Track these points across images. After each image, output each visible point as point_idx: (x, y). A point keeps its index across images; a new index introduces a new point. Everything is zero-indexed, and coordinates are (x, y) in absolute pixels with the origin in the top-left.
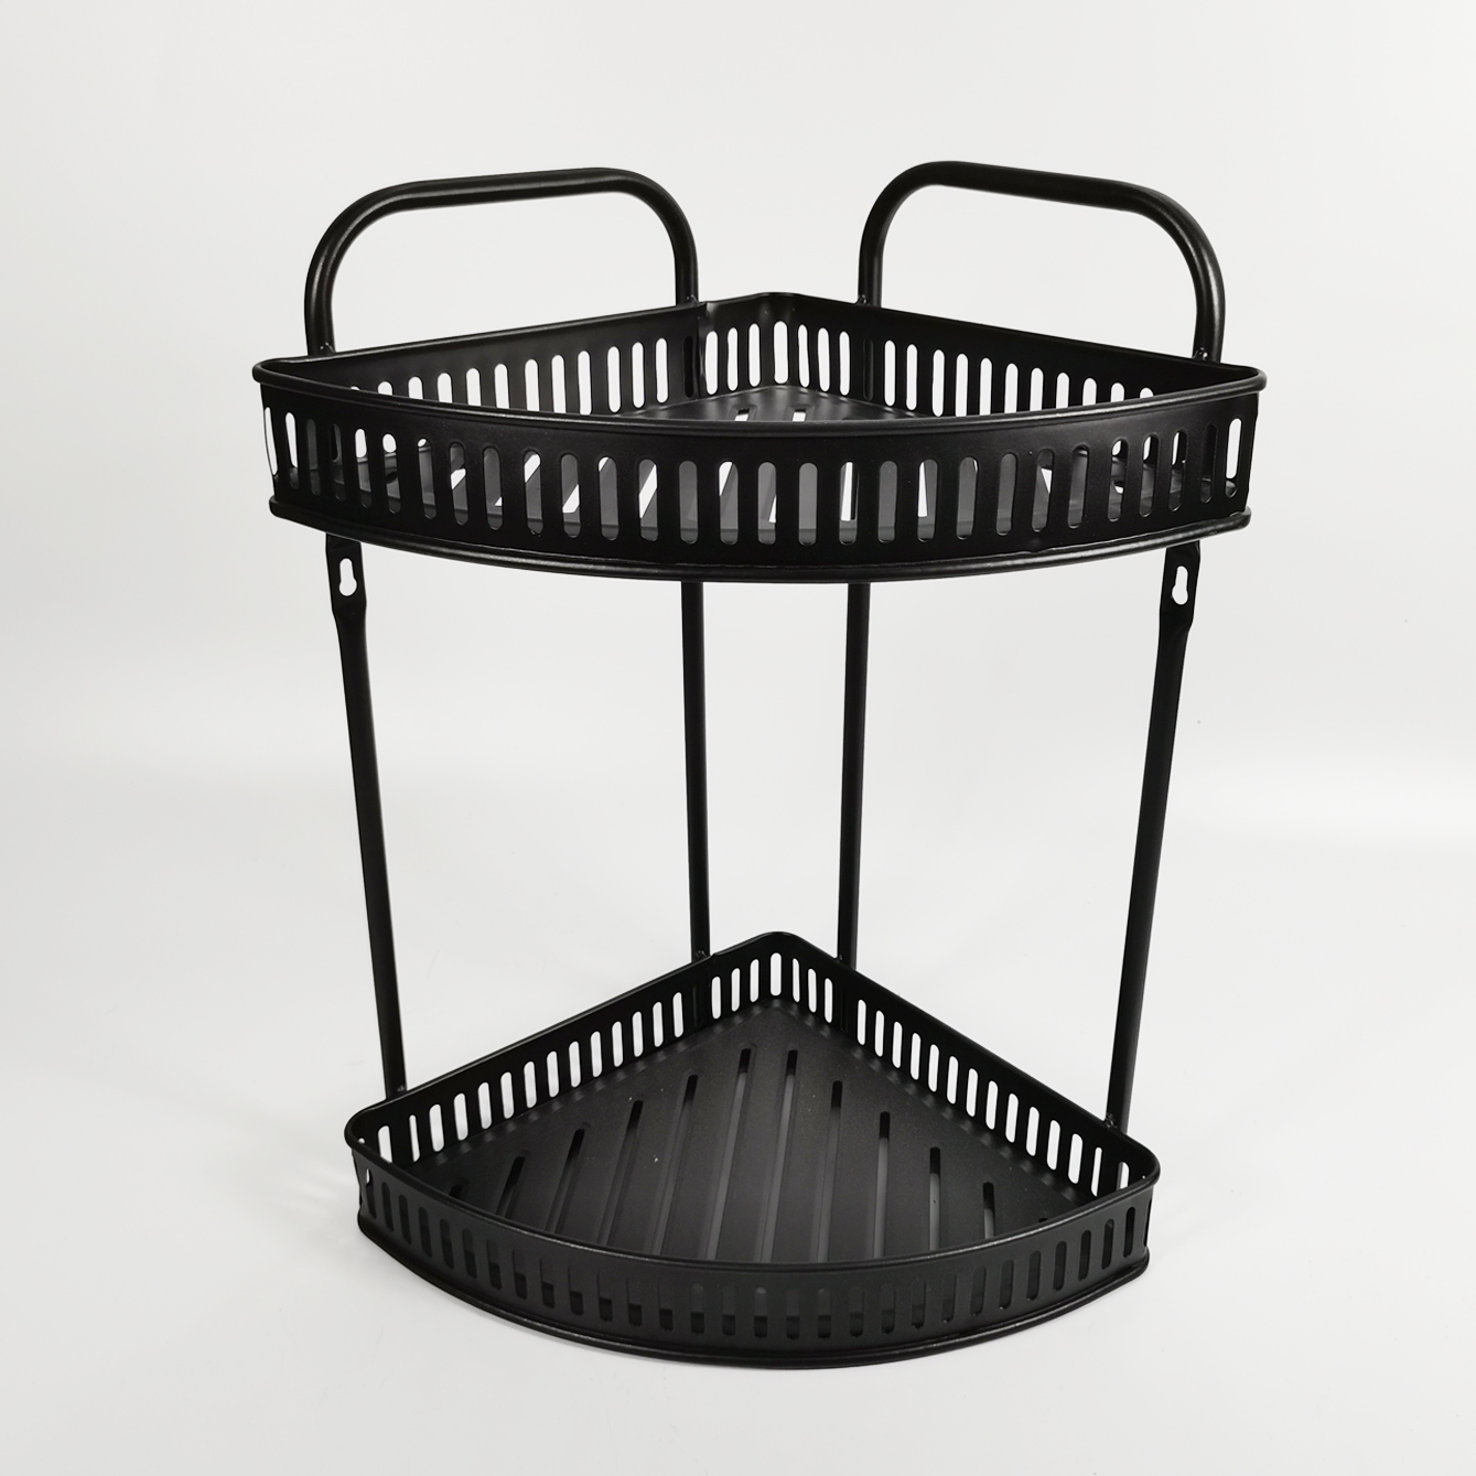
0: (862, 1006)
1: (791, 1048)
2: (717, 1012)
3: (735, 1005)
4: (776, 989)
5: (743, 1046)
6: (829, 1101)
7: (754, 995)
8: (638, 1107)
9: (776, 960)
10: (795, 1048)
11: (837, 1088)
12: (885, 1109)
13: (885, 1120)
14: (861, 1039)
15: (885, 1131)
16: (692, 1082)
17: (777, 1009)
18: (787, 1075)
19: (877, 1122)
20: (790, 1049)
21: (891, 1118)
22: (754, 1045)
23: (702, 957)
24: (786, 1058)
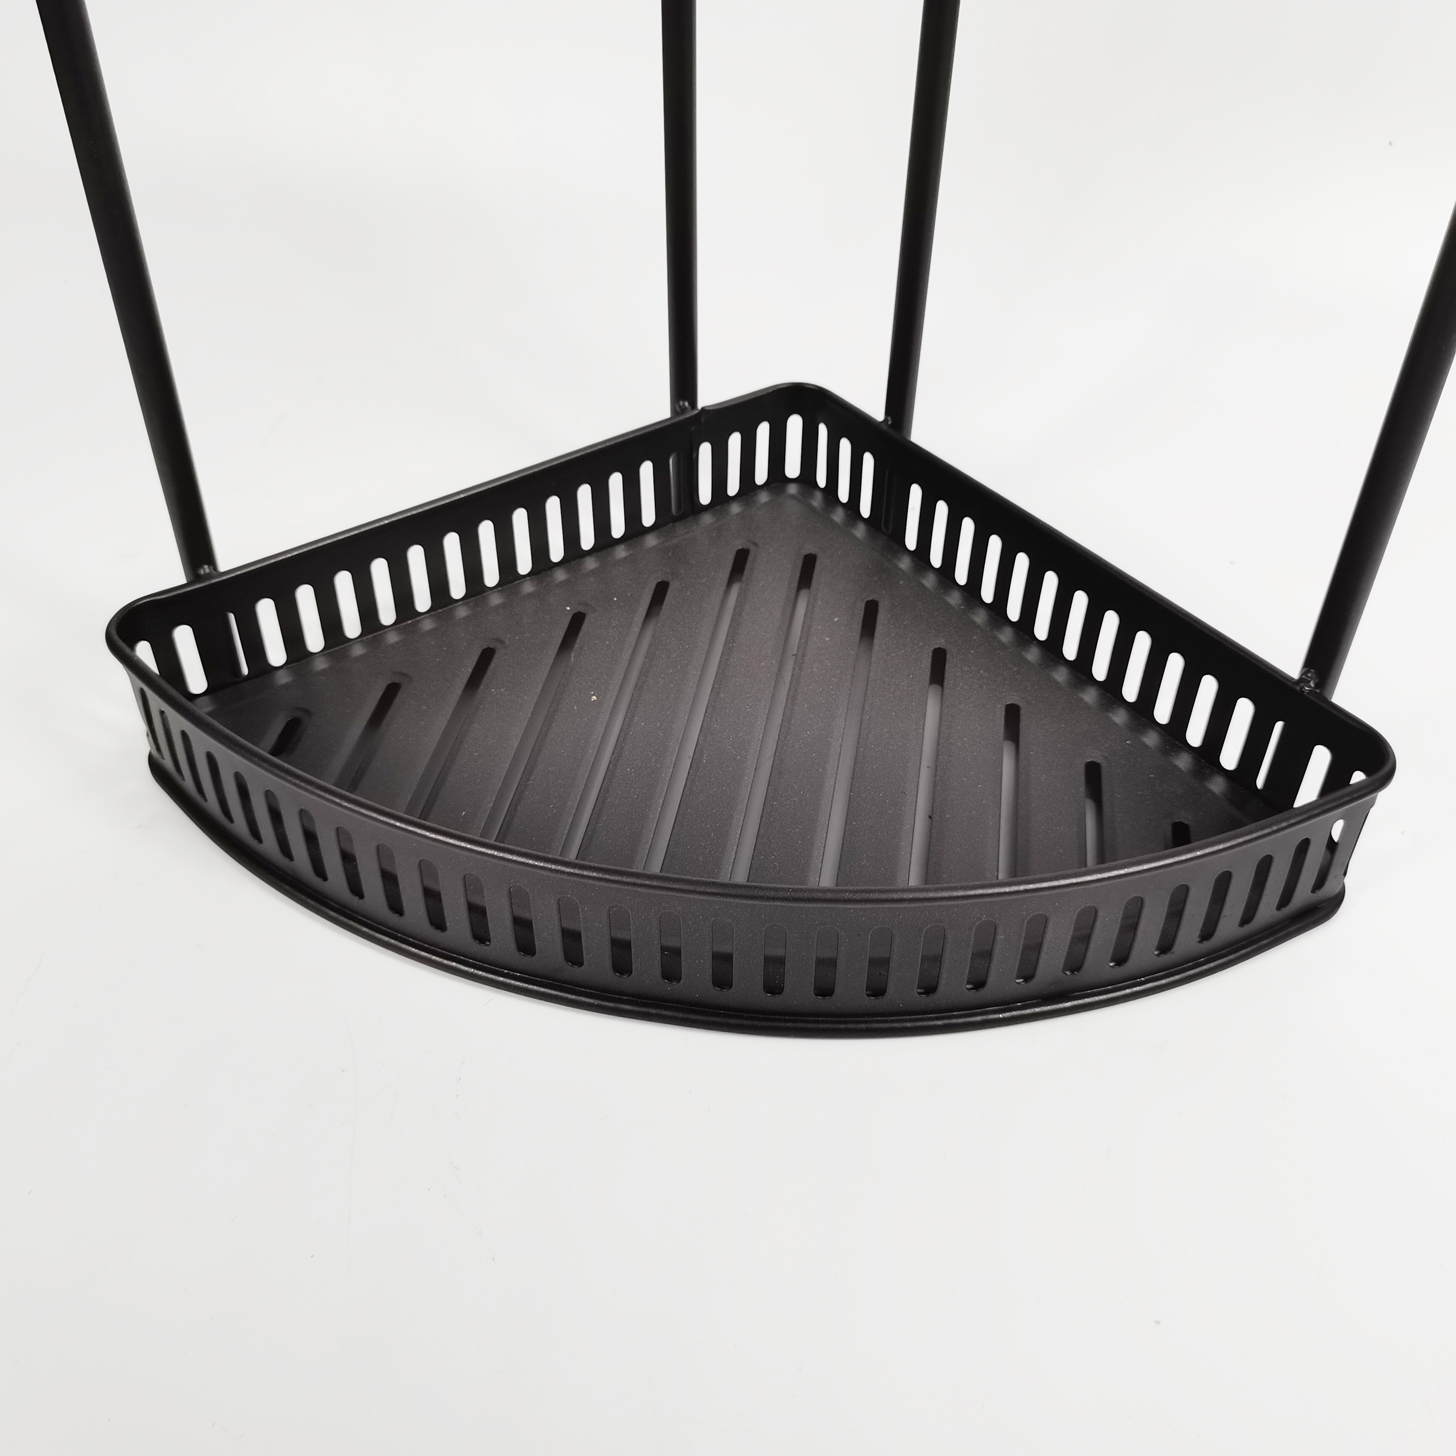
0: (916, 493)
1: (809, 549)
2: (705, 496)
3: (733, 487)
4: (793, 468)
5: (738, 544)
6: (857, 626)
7: (761, 475)
8: (577, 620)
9: (795, 425)
10: (812, 551)
11: (871, 611)
12: (940, 643)
13: (939, 658)
14: (911, 542)
15: (938, 675)
16: (661, 591)
17: (793, 497)
18: (799, 589)
19: (926, 663)
20: (806, 552)
21: (948, 657)
22: (755, 544)
23: (684, 410)
24: (800, 563)
